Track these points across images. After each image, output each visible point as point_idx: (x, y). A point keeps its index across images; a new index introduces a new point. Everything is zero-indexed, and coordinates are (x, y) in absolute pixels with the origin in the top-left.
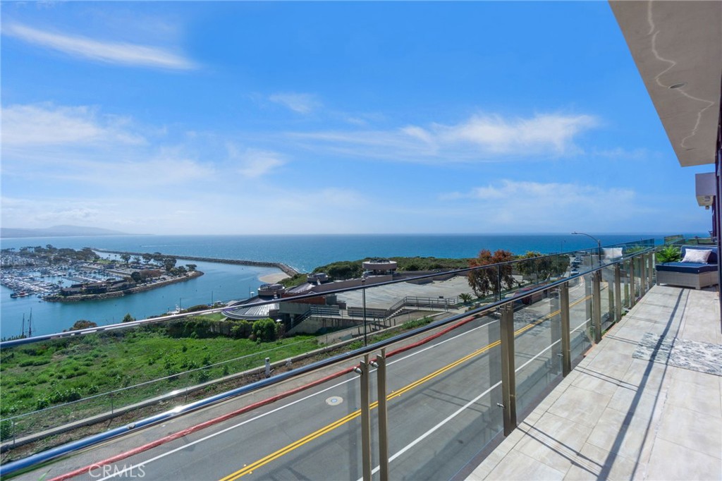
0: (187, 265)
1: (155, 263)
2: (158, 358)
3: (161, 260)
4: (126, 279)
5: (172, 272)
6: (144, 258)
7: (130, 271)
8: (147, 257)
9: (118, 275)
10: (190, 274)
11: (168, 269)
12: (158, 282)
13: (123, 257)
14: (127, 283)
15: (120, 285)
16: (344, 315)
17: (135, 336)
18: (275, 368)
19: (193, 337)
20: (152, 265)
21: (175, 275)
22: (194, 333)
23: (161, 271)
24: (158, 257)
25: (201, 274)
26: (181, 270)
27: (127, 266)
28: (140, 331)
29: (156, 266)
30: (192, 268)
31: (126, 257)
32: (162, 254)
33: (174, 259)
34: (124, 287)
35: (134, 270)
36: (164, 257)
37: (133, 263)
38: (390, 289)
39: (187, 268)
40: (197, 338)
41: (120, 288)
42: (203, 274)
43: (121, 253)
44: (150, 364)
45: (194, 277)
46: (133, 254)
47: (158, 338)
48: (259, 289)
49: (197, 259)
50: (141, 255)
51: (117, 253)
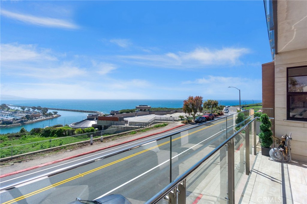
0: (53, 112)
1: (38, 111)
2: (37, 145)
3: (41, 110)
4: (22, 118)
5: (46, 115)
6: (32, 108)
7: (24, 115)
8: (34, 108)
9: (19, 116)
10: (54, 116)
11: (44, 114)
12: (38, 119)
13: (22, 108)
14: (23, 120)
15: (19, 120)
16: (127, 125)
17: (25, 137)
18: (95, 141)
19: (55, 136)
20: (36, 112)
21: (47, 116)
22: (55, 135)
23: (40, 114)
24: (39, 108)
25: (60, 116)
26: (50, 114)
27: (24, 112)
28: (29, 135)
29: (38, 112)
30: (56, 113)
31: (23, 108)
32: (41, 107)
33: (47, 109)
34: (22, 122)
35: (27, 114)
36: (42, 108)
37: (27, 111)
38: (148, 117)
39: (53, 113)
40: (57, 137)
41: (19, 122)
42: (61, 116)
43: (21, 107)
44: (33, 147)
45: (56, 117)
46: (27, 107)
47: (37, 137)
48: (88, 116)
49: (58, 110)
50: (31, 107)
51: (19, 106)
